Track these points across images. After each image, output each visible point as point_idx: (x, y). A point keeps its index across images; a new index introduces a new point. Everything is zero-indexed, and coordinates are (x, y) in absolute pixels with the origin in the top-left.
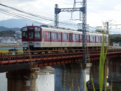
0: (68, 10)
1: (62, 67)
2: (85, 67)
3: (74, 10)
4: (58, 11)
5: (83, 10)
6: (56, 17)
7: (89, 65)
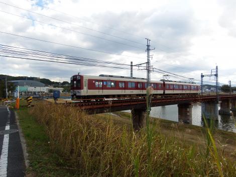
0: (208, 76)
1: (205, 103)
2: (218, 103)
3: (211, 75)
4: (202, 76)
5: (216, 75)
6: (202, 79)
7: (220, 102)
